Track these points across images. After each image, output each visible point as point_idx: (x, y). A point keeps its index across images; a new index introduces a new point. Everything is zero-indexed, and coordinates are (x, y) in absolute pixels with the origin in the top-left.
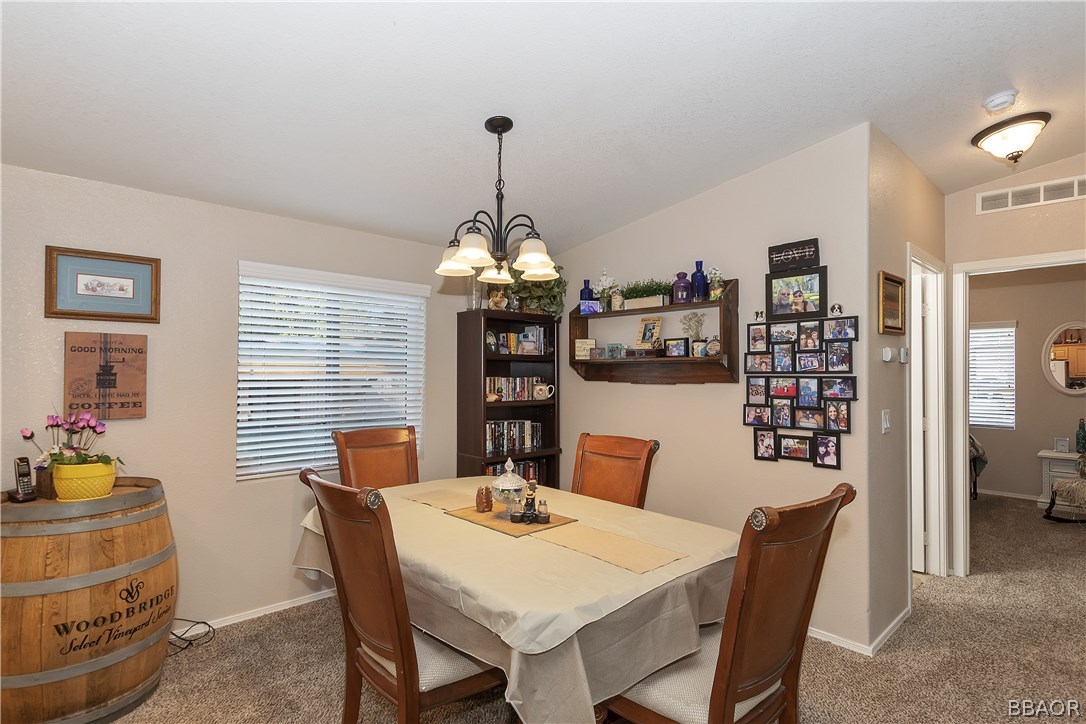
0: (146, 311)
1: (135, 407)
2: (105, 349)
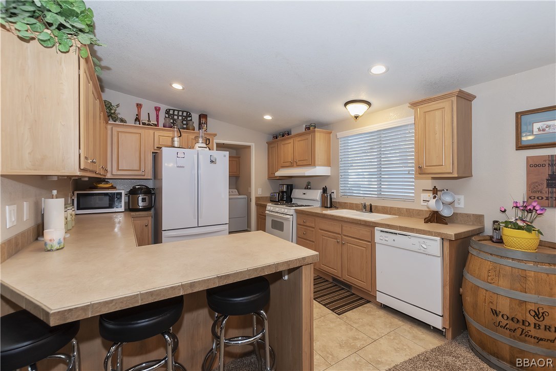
2: (552, 165)
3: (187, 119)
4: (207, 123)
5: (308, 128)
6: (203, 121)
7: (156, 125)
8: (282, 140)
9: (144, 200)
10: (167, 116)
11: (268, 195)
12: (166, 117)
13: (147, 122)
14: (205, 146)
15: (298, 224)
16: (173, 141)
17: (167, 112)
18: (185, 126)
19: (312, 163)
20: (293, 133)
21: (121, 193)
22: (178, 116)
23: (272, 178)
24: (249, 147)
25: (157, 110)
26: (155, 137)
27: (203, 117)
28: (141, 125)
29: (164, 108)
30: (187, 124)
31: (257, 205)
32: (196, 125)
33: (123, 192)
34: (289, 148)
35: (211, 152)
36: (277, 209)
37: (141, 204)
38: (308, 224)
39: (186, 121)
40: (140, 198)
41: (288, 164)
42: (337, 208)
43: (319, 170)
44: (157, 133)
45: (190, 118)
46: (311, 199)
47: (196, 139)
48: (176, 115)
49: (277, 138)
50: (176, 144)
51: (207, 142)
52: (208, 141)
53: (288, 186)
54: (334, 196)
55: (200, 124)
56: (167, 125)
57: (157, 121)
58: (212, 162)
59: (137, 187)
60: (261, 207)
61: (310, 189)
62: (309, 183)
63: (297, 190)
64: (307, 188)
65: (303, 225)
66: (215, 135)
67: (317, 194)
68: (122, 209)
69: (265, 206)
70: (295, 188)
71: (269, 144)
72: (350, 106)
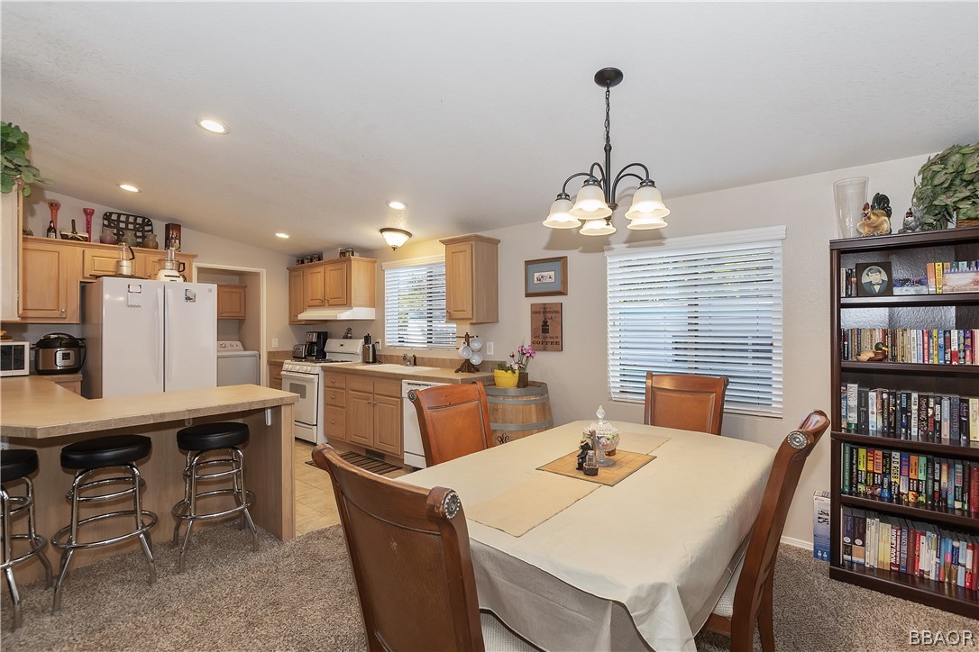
0: (559, 288)
1: (557, 345)
2: (545, 312)
3: (143, 228)
4: (180, 237)
5: (343, 254)
6: (173, 234)
7: (86, 239)
8: (310, 267)
9: (65, 357)
10: (106, 222)
11: (290, 348)
12: (104, 225)
13: (70, 234)
14: (177, 274)
15: (326, 386)
16: (118, 264)
17: (107, 216)
18: (139, 240)
19: (346, 303)
20: (326, 257)
21: (23, 346)
22: (127, 223)
23: (295, 323)
24: (257, 274)
25: (88, 213)
26: (86, 259)
27: (173, 228)
28: (59, 239)
29: (100, 210)
30: (144, 237)
31: (270, 363)
32: (161, 240)
33: (27, 345)
34: (319, 279)
35: (187, 285)
36: (297, 368)
37: (60, 363)
38: (337, 385)
39: (143, 231)
40: (59, 355)
41: (318, 302)
42: (380, 363)
43: (358, 312)
44: (89, 252)
45: (150, 228)
46: (348, 353)
47: (161, 263)
48: (122, 222)
49: (303, 262)
50: (126, 269)
51: (181, 268)
52: (182, 266)
53: (319, 334)
54: (379, 347)
55: (167, 238)
56: (108, 238)
57: (88, 231)
58: (188, 299)
59: (52, 336)
60: (275, 366)
61: (351, 338)
62: (349, 330)
63: (334, 340)
64: (346, 337)
65: (332, 387)
66: (194, 256)
67: (357, 345)
68: (26, 371)
69: (281, 365)
70: (330, 338)
71: (291, 270)
72: (387, 235)
